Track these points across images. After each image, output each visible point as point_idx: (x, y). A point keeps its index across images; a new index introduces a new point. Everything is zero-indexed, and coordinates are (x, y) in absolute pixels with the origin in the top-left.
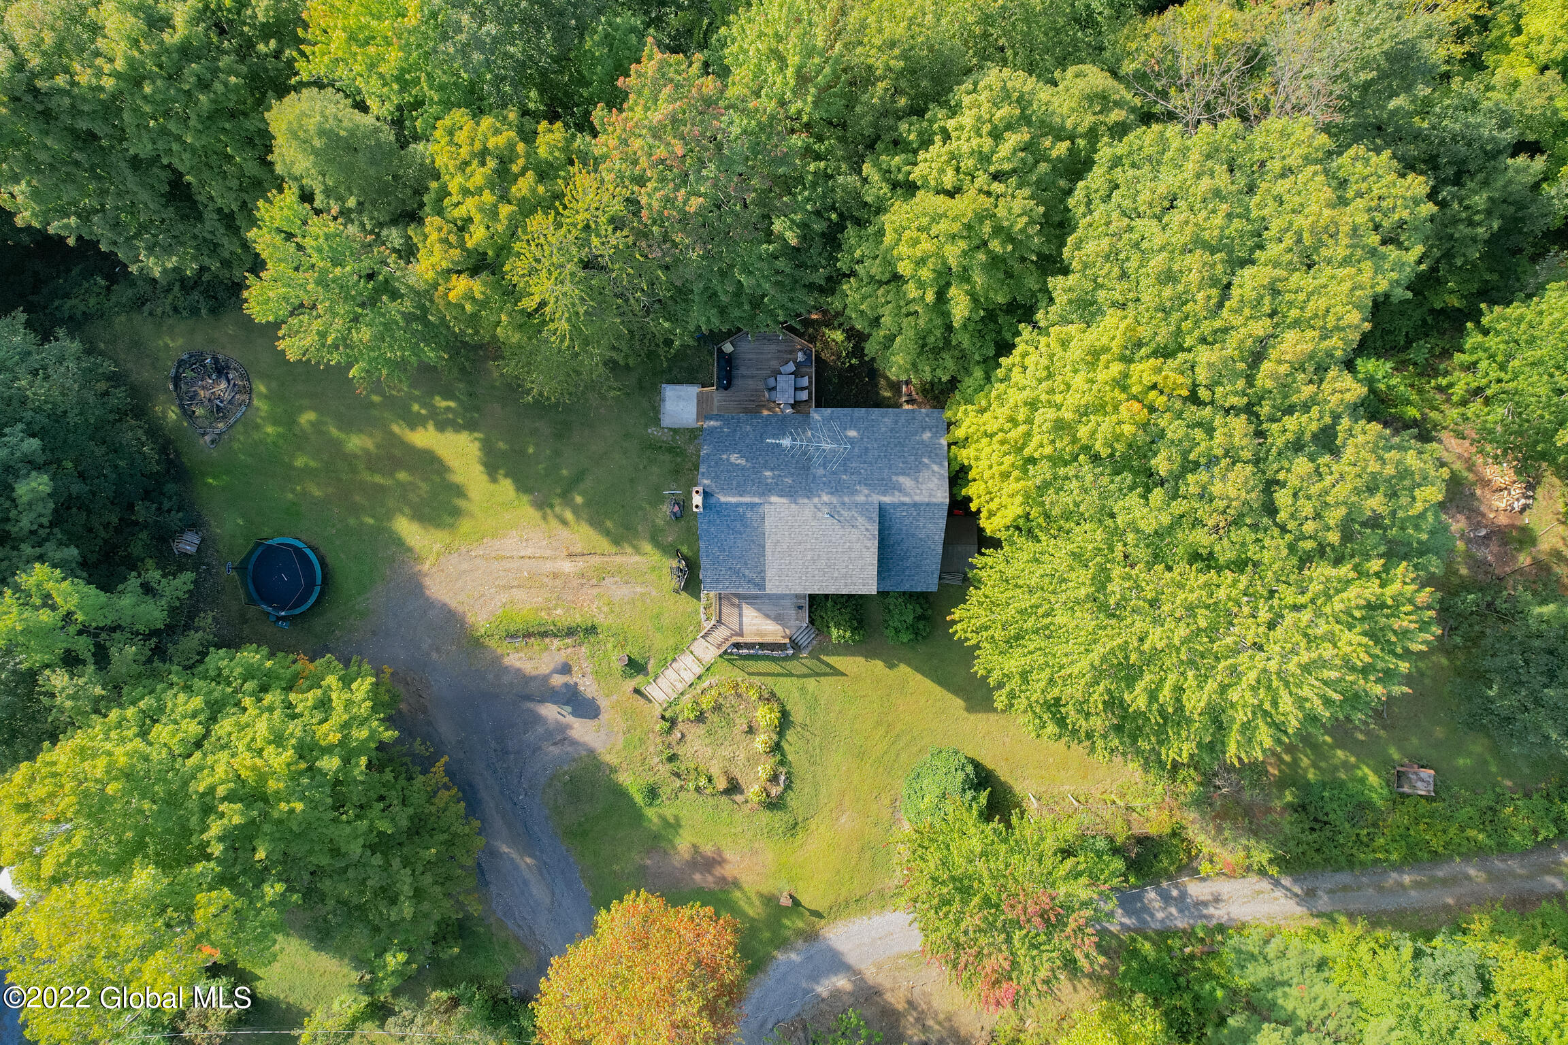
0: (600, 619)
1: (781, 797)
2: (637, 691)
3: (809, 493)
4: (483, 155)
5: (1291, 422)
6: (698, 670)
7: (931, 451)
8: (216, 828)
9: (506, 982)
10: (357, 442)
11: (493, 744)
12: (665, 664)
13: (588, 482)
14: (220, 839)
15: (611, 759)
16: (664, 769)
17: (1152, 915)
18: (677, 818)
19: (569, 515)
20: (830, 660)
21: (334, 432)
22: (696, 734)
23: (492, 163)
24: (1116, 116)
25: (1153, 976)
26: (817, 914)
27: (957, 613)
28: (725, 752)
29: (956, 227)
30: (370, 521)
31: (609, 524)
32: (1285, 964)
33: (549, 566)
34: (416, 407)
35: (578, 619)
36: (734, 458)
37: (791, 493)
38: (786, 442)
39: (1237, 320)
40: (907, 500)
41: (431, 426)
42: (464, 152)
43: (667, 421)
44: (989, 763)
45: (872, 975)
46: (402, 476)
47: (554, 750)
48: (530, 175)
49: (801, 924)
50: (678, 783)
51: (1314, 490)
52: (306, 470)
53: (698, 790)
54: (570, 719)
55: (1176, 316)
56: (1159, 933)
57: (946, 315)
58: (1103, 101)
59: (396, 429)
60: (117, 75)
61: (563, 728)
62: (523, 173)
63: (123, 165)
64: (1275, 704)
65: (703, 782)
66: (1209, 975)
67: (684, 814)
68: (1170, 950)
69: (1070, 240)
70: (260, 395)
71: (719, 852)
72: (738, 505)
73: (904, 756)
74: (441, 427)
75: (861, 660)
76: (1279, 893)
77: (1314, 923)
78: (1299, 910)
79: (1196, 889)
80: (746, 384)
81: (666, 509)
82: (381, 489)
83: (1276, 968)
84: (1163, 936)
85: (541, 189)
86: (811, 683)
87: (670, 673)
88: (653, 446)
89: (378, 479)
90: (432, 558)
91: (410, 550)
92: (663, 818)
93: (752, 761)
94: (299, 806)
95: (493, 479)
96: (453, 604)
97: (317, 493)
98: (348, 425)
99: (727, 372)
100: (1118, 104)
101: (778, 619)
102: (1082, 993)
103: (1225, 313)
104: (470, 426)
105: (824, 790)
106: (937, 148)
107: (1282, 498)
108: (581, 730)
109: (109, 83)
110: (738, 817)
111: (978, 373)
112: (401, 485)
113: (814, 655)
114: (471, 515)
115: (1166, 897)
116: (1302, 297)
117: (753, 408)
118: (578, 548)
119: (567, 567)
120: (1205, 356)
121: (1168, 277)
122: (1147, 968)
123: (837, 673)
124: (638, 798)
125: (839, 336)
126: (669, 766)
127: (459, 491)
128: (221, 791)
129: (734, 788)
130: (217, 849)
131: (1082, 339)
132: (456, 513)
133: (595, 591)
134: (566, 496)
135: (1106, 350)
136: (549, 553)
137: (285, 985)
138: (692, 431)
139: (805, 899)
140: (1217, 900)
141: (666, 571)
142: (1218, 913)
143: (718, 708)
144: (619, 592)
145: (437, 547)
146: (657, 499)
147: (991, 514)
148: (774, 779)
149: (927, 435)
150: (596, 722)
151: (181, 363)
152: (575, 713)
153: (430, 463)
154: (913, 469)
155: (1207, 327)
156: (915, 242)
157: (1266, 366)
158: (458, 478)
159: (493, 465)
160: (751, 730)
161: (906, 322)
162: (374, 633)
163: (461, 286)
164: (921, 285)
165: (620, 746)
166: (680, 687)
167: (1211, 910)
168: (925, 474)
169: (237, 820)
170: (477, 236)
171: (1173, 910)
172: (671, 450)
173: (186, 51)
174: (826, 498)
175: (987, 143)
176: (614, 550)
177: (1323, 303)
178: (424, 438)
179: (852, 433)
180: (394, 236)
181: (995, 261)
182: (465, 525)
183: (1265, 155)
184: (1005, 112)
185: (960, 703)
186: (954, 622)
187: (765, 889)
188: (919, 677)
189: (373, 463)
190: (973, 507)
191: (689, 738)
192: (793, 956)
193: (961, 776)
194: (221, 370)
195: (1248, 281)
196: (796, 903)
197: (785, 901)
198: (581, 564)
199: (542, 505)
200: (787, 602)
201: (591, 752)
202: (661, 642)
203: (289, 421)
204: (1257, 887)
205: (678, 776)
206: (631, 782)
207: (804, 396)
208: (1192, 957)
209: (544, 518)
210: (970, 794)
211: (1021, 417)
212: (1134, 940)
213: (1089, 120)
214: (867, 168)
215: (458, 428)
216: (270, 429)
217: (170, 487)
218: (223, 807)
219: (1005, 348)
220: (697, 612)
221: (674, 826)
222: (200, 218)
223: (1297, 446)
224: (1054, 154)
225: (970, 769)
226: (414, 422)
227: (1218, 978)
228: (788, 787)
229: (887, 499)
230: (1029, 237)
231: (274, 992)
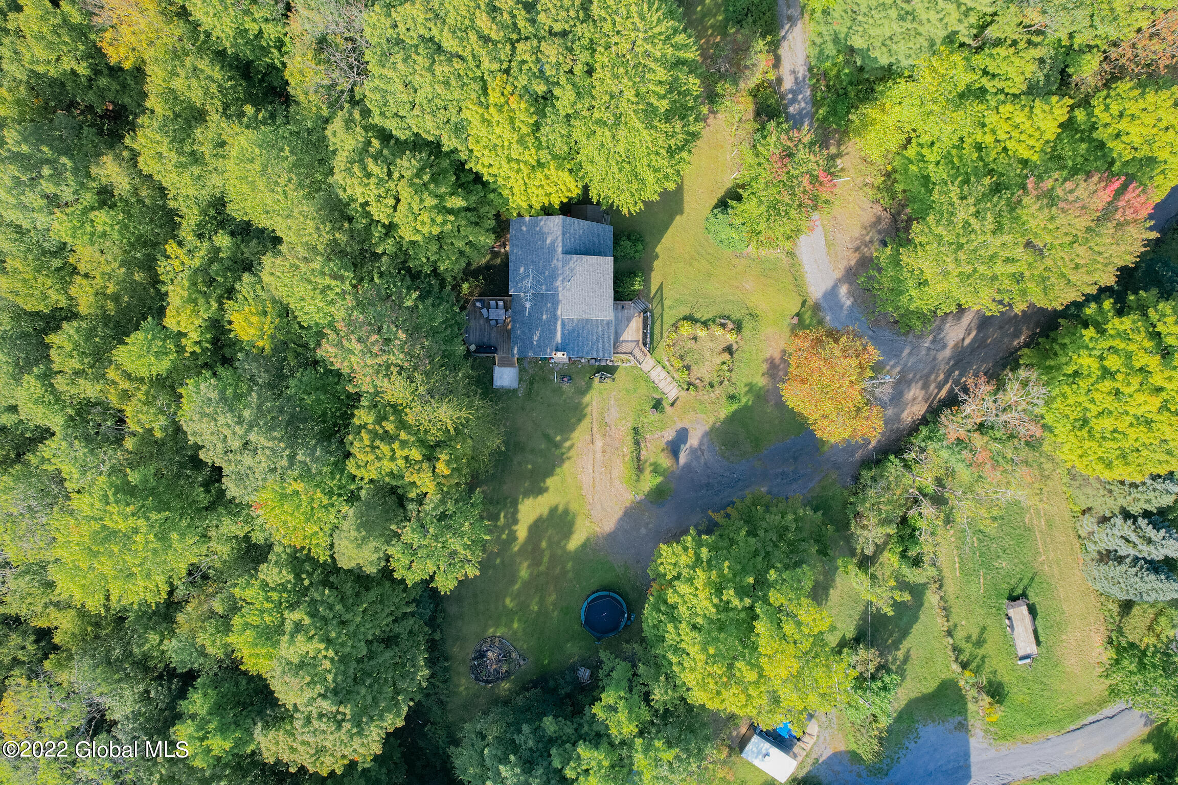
0: (630, 425)
1: (734, 322)
2: (672, 405)
3: (555, 294)
4: (374, 448)
5: (521, 24)
6: (659, 368)
7: (533, 225)
8: (736, 602)
9: (846, 488)
10: (524, 572)
11: (704, 491)
12: (656, 388)
13: (551, 432)
14: (742, 600)
15: (711, 420)
16: (718, 390)
17: (803, 109)
18: (746, 385)
19: (567, 444)
20: (653, 291)
21: (517, 586)
22: (697, 371)
23: (377, 443)
24: (357, 115)
25: (839, 107)
26: (804, 303)
27: (625, 211)
28: (707, 354)
29: (416, 198)
30: (570, 565)
31: (573, 420)
32: (825, 33)
33: (599, 455)
34: (504, 536)
35: (629, 439)
36: (536, 338)
37: (556, 304)
38: (528, 305)
39: (469, 49)
40: (560, 238)
41: (515, 528)
42: (371, 457)
43: (515, 385)
44: (714, 201)
45: (838, 274)
46: (544, 544)
47: (707, 455)
48: (383, 424)
49: (809, 314)
50: (726, 382)
51: (554, 12)
52: (541, 602)
53: (730, 371)
54: (688, 445)
55: (466, 80)
56: (814, 105)
57: (460, 210)
58: (349, 123)
59: (516, 549)
60: (327, 649)
61: (693, 451)
62: (383, 427)
63: (371, 663)
64: (660, 34)
65: (725, 367)
66: (838, 76)
67: (745, 380)
68: (823, 99)
69: (424, 136)
70: (495, 631)
71: (766, 360)
72: (563, 333)
73: (710, 250)
74: (516, 522)
75: (653, 274)
76: (790, 37)
77: (806, 16)
78: (800, 24)
79: (788, 84)
80: (493, 337)
81: (566, 386)
82: (553, 557)
83: (827, 38)
84: (816, 103)
85: (392, 418)
86: (667, 303)
87: (661, 385)
88: (529, 393)
89: (545, 559)
90: (593, 526)
91: (588, 539)
92: (746, 393)
93: (713, 338)
94: (726, 564)
95: (546, 490)
96: (620, 513)
97: (553, 597)
98: (513, 579)
99: (486, 348)
100: (351, 114)
101: (629, 320)
102: (849, 150)
103: (465, 55)
104: (515, 504)
105: (730, 298)
106: (373, 209)
107: (558, 27)
108: (694, 440)
109: (331, 653)
110: (746, 348)
111: (491, 196)
112: (550, 545)
113: (651, 301)
114: (567, 503)
115: (794, 101)
116: (459, 18)
117: (507, 335)
118: (588, 437)
119: (599, 444)
120: (486, 65)
121: (447, 84)
122: (833, 112)
123: (661, 287)
124: (735, 406)
125: (465, 286)
126: (716, 387)
127: (553, 510)
128: (716, 601)
129: (729, 350)
130: (747, 601)
131: (476, 129)
132: (566, 512)
133: (613, 428)
134: (558, 446)
135: (482, 116)
136: (591, 456)
137: (848, 620)
138: (520, 371)
139: (796, 310)
140: (793, 72)
141: (601, 386)
142: (802, 71)
143: (681, 357)
144: (614, 414)
145: (587, 523)
146: (558, 391)
147: (569, 190)
148: (723, 326)
149: (524, 229)
150: (690, 430)
151: (477, 679)
152: (685, 443)
153: (537, 528)
154: (542, 236)
155: (472, 64)
156: (423, 223)
157: (493, 36)
158: (545, 511)
159: (539, 491)
160: (695, 339)
161: (463, 233)
162: (638, 562)
163: (442, 468)
164: (444, 223)
165: (703, 416)
166: (669, 379)
167: (800, 75)
168: (546, 230)
169: (732, 592)
170: (416, 454)
171: (800, 97)
172: (531, 383)
173: (313, 615)
174: (559, 283)
175: (373, 180)
176: (589, 416)
177: (462, 8)
178: (522, 532)
179: (522, 270)
180: (411, 506)
181: (433, 179)
182: (573, 507)
183: (384, 38)
184: (357, 170)
185: (678, 217)
186: (629, 212)
187: (787, 332)
188: (663, 240)
189: (536, 563)
190: (565, 200)
191: (699, 375)
192: (828, 318)
193: (720, 216)
194: (482, 655)
195: (449, 43)
196: (797, 315)
197: (795, 321)
198: (597, 436)
199: (561, 460)
200: (620, 315)
201: (707, 434)
202: (643, 390)
203: (511, 614)
204: (787, 48)
205: (721, 383)
206: (726, 410)
207: (501, 303)
208: (827, 86)
209: (569, 458)
210: (730, 210)
211: (516, 167)
212: (818, 119)
213: (359, 130)
214: (379, 251)
215: (516, 512)
216: (516, 625)
217: (551, 683)
218: (724, 598)
219: (478, 178)
220: (626, 368)
221: (751, 387)
222: (397, 636)
223: (533, 21)
224: (378, 146)
225: (716, 211)
226: (513, 537)
227: (839, 71)
228: (728, 318)
229: (560, 250)
230: (421, 159)
231: (853, 628)
